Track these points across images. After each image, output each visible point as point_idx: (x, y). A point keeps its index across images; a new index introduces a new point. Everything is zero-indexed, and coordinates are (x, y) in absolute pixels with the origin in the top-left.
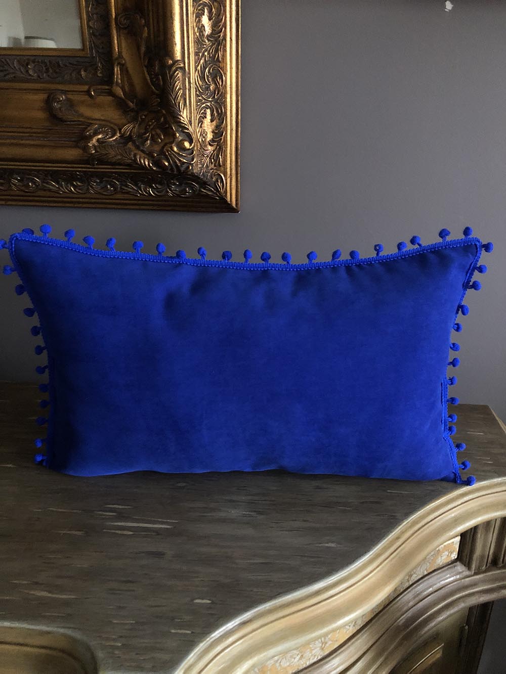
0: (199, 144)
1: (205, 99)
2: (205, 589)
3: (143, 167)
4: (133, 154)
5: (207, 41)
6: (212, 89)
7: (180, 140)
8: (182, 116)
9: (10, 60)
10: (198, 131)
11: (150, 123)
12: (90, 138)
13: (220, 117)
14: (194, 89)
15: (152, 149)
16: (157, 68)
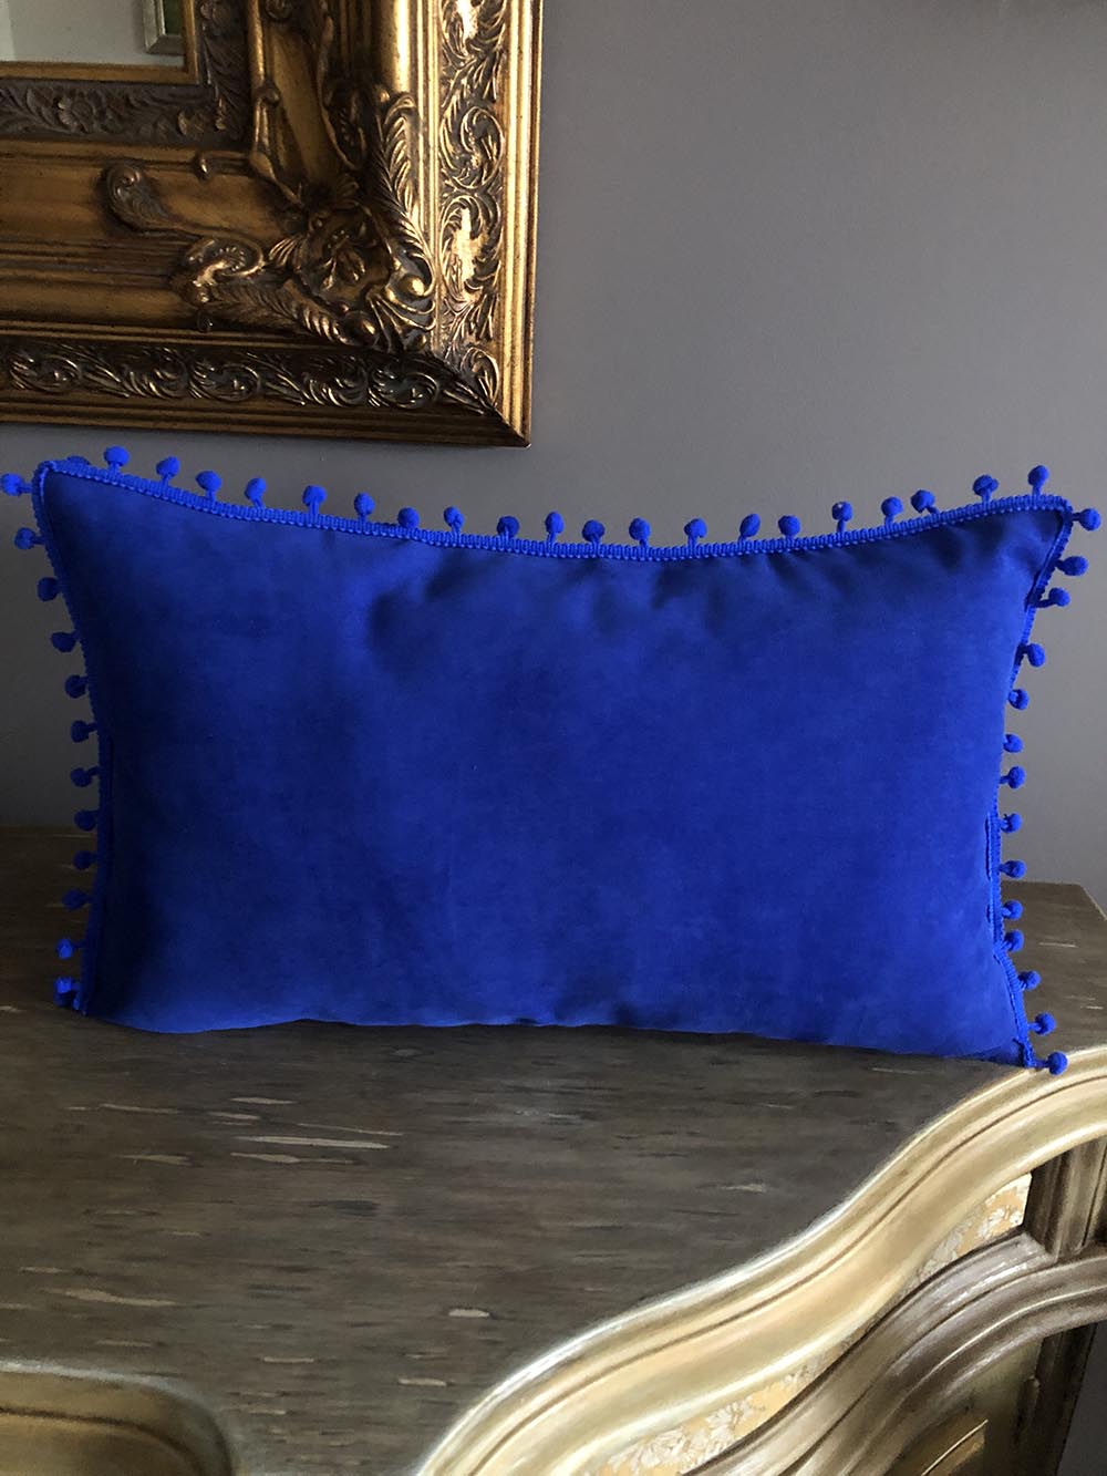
0: (443, 287)
1: (459, 186)
2: (475, 1287)
3: (318, 338)
4: (294, 305)
5: (466, 54)
6: (474, 164)
7: (402, 275)
8: (407, 220)
9: (16, 88)
10: (441, 258)
11: (336, 237)
12: (198, 268)
13: (491, 227)
14: (437, 162)
15: (340, 295)
16: (353, 111)
